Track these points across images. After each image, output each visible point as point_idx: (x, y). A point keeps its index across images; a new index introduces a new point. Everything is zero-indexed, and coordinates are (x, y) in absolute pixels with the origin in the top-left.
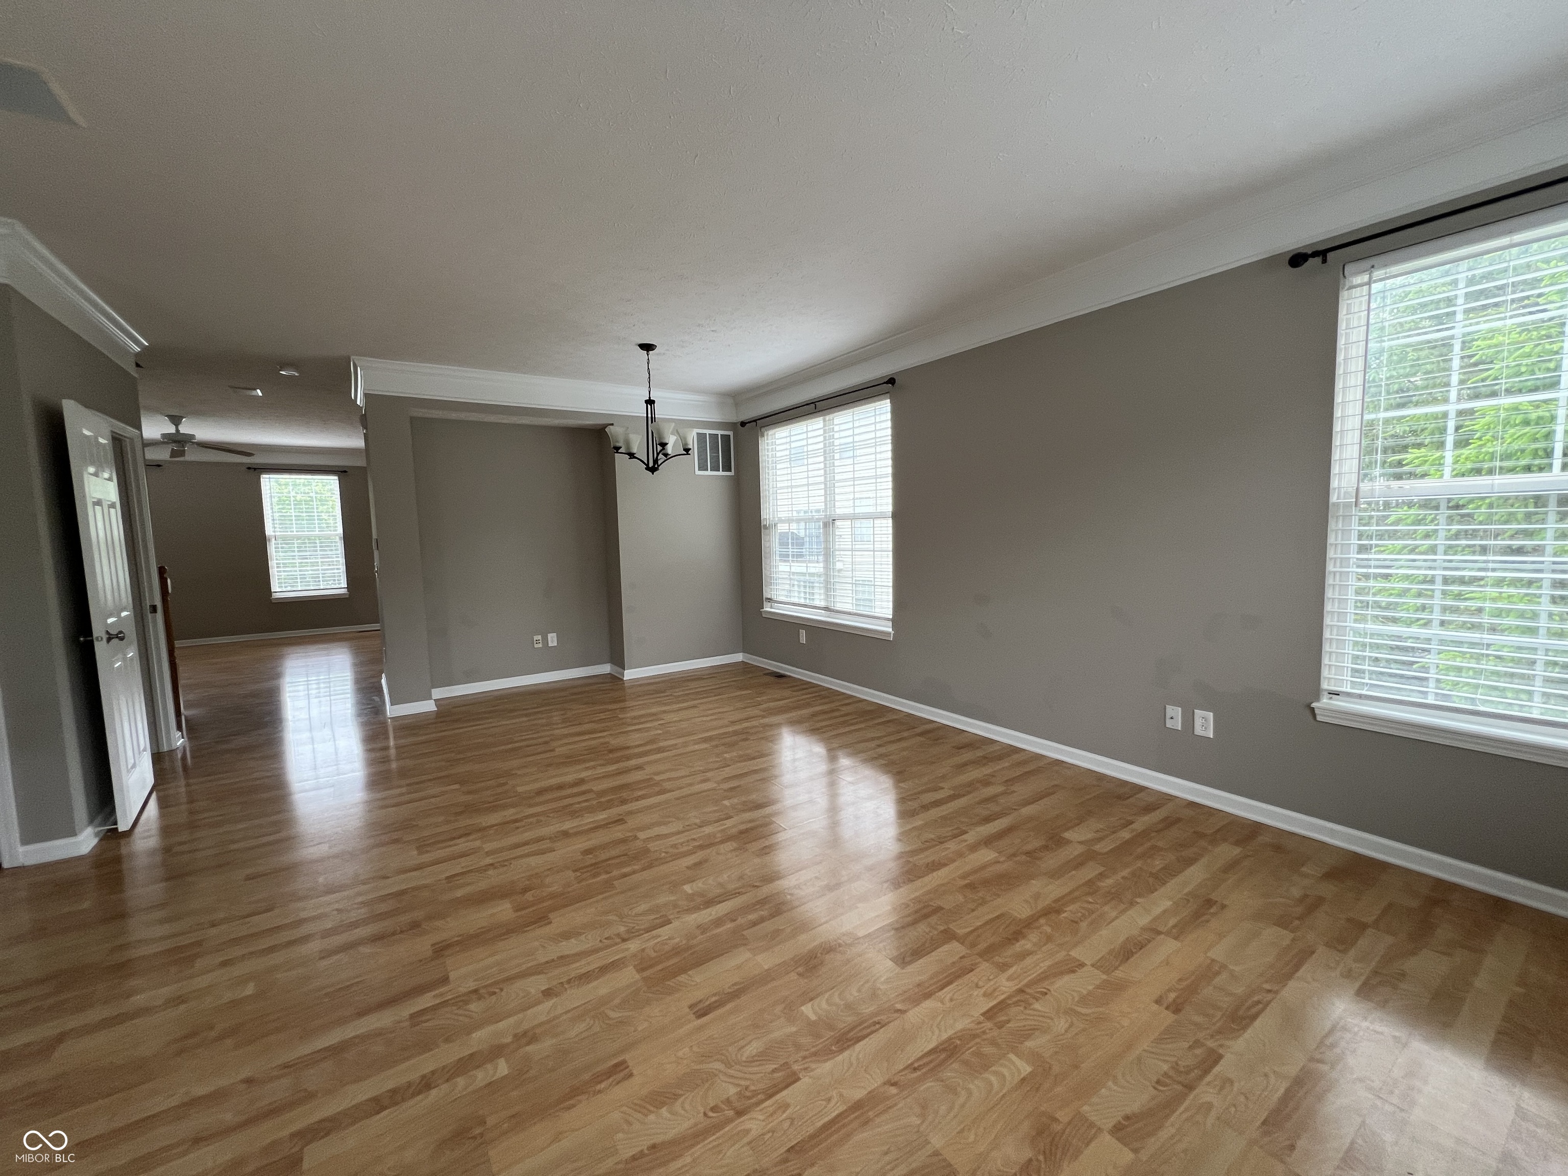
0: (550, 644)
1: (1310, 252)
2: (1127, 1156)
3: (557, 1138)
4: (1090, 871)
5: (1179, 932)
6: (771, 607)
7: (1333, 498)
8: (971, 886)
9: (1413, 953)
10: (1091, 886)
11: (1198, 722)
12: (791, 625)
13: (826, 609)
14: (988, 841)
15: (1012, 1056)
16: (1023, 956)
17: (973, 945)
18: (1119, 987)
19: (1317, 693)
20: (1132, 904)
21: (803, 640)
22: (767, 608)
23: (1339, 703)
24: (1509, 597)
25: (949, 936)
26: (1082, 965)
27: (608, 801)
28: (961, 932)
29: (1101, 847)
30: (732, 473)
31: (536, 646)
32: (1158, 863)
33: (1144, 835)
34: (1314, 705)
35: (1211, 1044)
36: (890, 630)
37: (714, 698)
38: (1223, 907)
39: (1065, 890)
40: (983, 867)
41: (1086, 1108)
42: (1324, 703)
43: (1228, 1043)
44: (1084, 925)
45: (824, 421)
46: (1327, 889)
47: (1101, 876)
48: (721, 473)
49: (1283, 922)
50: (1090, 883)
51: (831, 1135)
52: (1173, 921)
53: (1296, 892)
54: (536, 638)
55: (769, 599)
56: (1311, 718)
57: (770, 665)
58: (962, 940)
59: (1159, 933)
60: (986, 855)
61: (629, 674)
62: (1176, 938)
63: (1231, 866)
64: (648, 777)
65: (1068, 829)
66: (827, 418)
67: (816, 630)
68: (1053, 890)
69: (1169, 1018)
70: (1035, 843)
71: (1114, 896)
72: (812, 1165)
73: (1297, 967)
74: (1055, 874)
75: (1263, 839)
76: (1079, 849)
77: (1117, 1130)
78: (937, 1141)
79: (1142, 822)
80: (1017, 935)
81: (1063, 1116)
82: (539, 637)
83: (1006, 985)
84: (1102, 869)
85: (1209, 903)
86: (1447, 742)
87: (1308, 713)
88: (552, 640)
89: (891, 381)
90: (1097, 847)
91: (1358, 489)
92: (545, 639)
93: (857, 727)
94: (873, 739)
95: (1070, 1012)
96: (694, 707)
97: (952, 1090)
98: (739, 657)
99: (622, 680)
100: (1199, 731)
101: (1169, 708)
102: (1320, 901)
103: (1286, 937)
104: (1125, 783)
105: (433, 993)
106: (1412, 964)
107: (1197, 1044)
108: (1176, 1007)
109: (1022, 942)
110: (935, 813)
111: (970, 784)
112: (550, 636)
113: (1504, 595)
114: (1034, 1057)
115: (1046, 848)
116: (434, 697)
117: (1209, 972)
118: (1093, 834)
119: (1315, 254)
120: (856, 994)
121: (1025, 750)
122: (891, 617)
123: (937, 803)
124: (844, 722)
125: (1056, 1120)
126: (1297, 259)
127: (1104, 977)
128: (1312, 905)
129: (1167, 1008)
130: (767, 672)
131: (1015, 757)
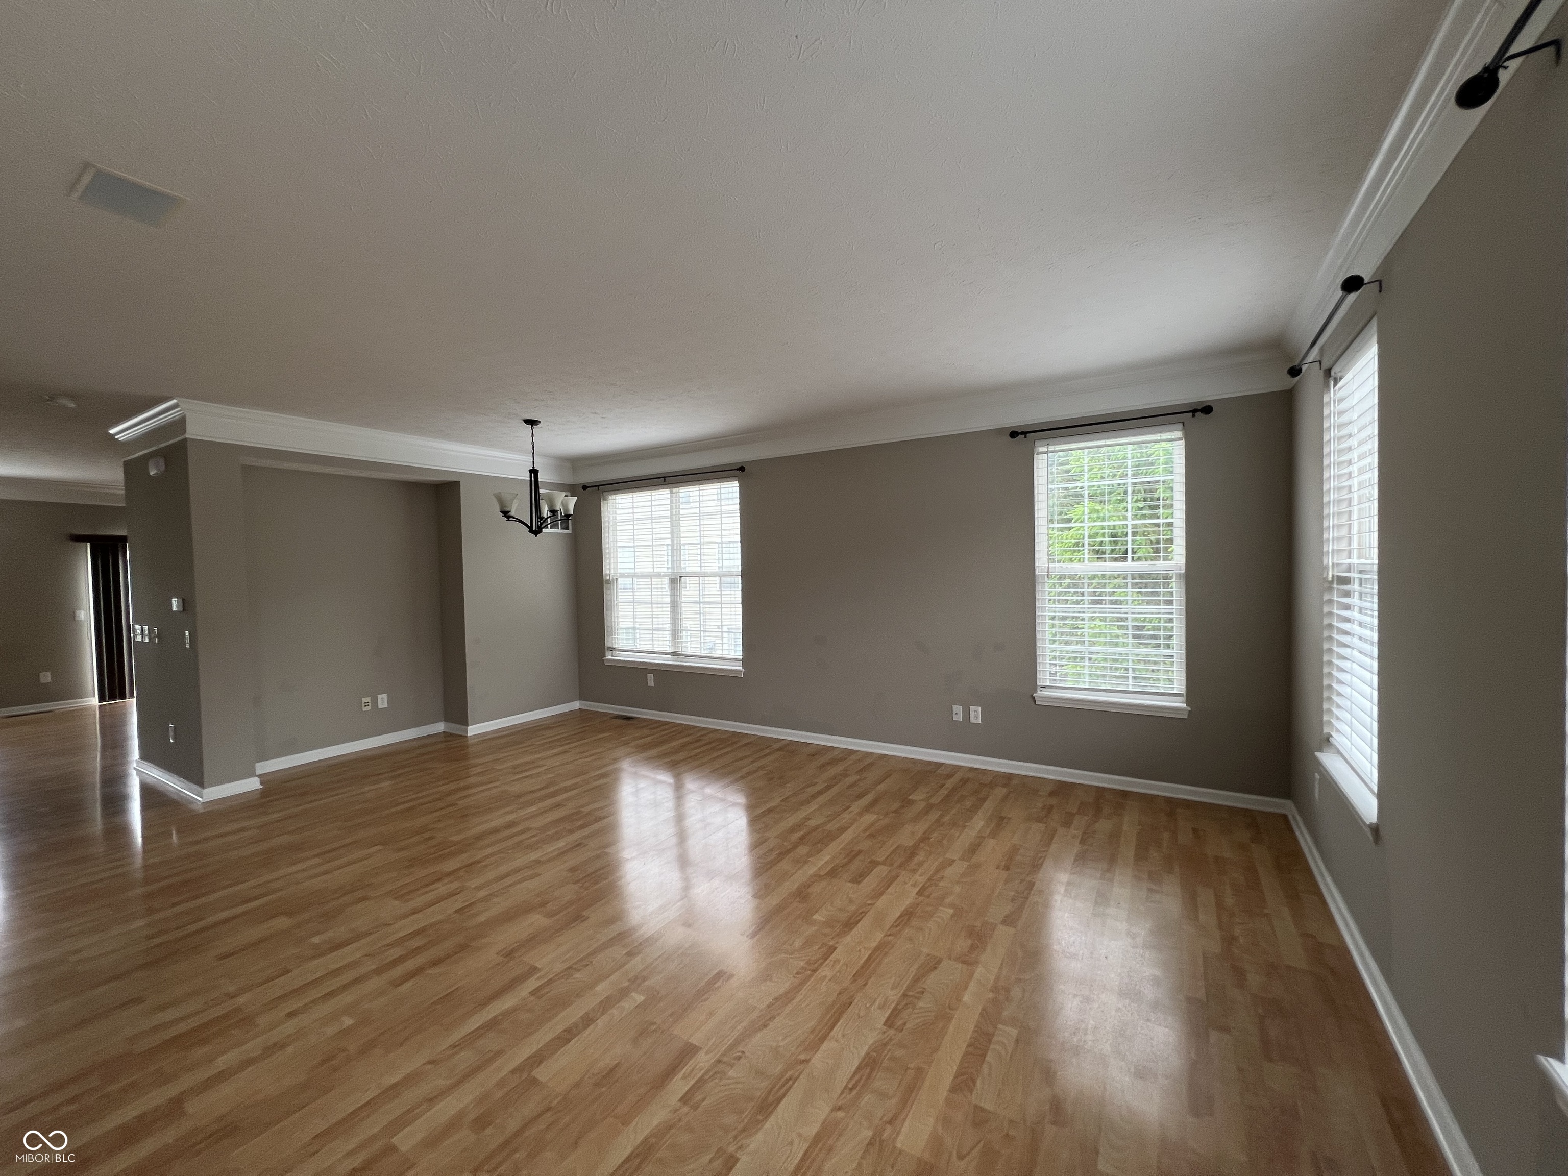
0: (380, 706)
1: (1020, 432)
2: (1012, 930)
3: (711, 1014)
4: (934, 816)
5: (993, 834)
6: (612, 656)
7: (1037, 573)
8: (872, 836)
9: (1096, 822)
10: (938, 822)
11: (972, 714)
12: (638, 671)
13: (674, 654)
14: (867, 809)
15: (941, 908)
16: (920, 864)
17: (892, 865)
18: (977, 866)
19: (1034, 687)
20: (965, 827)
21: (651, 683)
22: (609, 657)
23: (1046, 693)
24: (1100, 626)
25: (874, 864)
26: (954, 861)
27: (556, 833)
28: (880, 859)
29: (934, 800)
30: (569, 531)
31: (365, 709)
32: (968, 804)
33: (954, 790)
34: (1034, 695)
35: (1029, 879)
36: (741, 668)
37: (576, 744)
38: (1009, 819)
39: (925, 827)
40: (872, 824)
41: (986, 918)
42: (1040, 693)
43: (1035, 877)
44: (945, 842)
45: (671, 493)
46: (1053, 801)
47: (942, 816)
48: (560, 531)
49: (1039, 820)
50: (937, 821)
51: (871, 964)
52: (988, 831)
53: (1040, 805)
54: (364, 700)
55: (610, 648)
56: (1032, 703)
57: (612, 709)
58: (884, 863)
59: (984, 838)
60: (869, 818)
61: (473, 730)
62: (993, 838)
63: (1005, 798)
64: (577, 810)
65: (910, 795)
66: (674, 490)
67: (663, 673)
68: (921, 828)
69: (1004, 874)
70: (896, 805)
71: (954, 824)
72: (870, 978)
73: (1052, 839)
74: (916, 819)
75: (1015, 782)
76: (923, 805)
77: (1004, 922)
78: (925, 950)
79: (950, 784)
80: (913, 855)
81: (978, 924)
82: (368, 699)
83: (920, 879)
84: (940, 812)
85: (1002, 818)
86: (1099, 709)
87: (1031, 700)
88: (383, 701)
89: (742, 469)
90: (932, 801)
91: (1048, 567)
92: (375, 702)
93: (725, 750)
94: (746, 757)
95: (958, 882)
96: (565, 752)
97: (920, 929)
98: (576, 705)
99: (466, 737)
100: (973, 720)
101: (954, 707)
102: (1052, 807)
103: (1042, 826)
104: (930, 763)
105: (536, 977)
106: (1097, 826)
107: (1022, 881)
108: (1007, 868)
109: (918, 857)
110: (821, 799)
111: (835, 777)
112: (380, 697)
113: (1097, 626)
114: (952, 905)
115: (903, 807)
116: (258, 772)
117: (1015, 850)
118: (925, 795)
119: (1022, 433)
120: (840, 903)
121: (858, 751)
122: (741, 658)
123: (820, 793)
124: (712, 749)
125: (975, 927)
126: (1014, 434)
127: (968, 863)
128: (1049, 809)
129: (1003, 869)
130: (612, 716)
131: (853, 757)
